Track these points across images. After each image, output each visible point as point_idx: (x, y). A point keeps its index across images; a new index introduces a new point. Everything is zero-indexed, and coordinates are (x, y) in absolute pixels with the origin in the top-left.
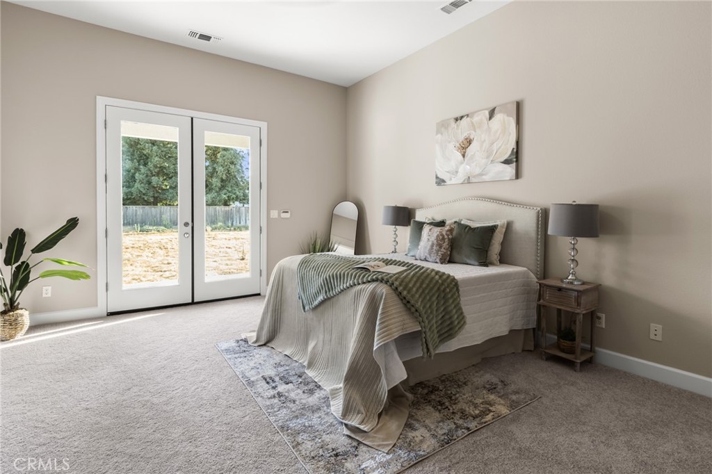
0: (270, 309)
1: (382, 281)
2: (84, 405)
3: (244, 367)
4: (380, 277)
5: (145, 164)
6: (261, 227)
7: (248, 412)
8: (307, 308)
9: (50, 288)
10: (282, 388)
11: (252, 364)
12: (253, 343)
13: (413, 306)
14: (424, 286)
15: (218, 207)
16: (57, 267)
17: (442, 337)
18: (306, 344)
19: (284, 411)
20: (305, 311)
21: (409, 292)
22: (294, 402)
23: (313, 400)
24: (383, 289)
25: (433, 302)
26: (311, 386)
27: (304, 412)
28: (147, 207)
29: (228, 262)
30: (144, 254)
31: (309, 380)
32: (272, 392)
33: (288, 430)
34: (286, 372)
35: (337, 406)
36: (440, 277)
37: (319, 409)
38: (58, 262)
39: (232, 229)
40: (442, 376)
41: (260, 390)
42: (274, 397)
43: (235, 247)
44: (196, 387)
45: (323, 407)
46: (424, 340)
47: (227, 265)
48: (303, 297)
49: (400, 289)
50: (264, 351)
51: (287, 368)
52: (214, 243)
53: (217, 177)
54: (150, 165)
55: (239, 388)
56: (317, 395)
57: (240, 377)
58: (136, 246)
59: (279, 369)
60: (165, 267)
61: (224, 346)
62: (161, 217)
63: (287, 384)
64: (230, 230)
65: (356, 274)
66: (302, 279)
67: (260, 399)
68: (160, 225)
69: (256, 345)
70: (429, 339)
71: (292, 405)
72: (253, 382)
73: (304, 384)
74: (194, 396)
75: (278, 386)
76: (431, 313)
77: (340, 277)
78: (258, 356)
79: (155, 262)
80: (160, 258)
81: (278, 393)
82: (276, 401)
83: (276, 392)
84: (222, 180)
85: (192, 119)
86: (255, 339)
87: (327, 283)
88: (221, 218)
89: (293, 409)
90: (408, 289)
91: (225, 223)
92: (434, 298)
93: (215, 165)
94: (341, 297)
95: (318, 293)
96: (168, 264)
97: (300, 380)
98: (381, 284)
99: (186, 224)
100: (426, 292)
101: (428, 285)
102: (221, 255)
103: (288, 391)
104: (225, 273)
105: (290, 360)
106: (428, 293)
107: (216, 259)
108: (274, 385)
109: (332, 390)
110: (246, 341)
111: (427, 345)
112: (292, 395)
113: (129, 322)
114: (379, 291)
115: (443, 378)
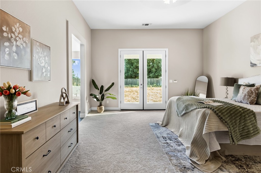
0: (167, 114)
1: (209, 108)
2: (114, 132)
3: (156, 132)
4: (208, 106)
5: (132, 66)
6: (166, 86)
7: (156, 145)
8: (179, 115)
9: (108, 101)
10: (168, 141)
11: (159, 132)
12: (161, 125)
13: (224, 120)
14: (232, 112)
15: (154, 79)
16: (110, 96)
17: (243, 137)
18: (179, 129)
19: (168, 149)
20: (178, 117)
21: (222, 114)
22: (172, 147)
23: (179, 148)
24: (209, 111)
25: (237, 120)
26: (180, 143)
27: (175, 151)
28: (133, 79)
29: (157, 98)
30: (131, 94)
31: (179, 141)
32: (165, 142)
33: (168, 154)
34: (171, 137)
35: (188, 153)
36: (243, 110)
37: (181, 151)
38: (110, 94)
39: (159, 86)
40: (245, 156)
41: (161, 140)
42: (165, 143)
43: (159, 93)
44: (141, 134)
45: (183, 151)
46: (230, 136)
47: (156, 99)
48: (178, 111)
49: (217, 112)
50: (164, 129)
51: (171, 136)
52: (152, 91)
53: (154, 68)
54: (134, 66)
55: (154, 138)
56: (181, 147)
57: (155, 134)
58: (129, 91)
59: (168, 135)
60: (137, 98)
61: (151, 124)
62: (137, 82)
63: (171, 140)
64: (159, 87)
65: (198, 104)
66: (178, 105)
67: (160, 142)
68: (136, 85)
69: (162, 126)
70: (233, 136)
71: (171, 147)
72: (159, 137)
73: (177, 142)
74: (141, 137)
75: (167, 140)
76: (235, 124)
77: (191, 105)
78: (162, 129)
79: (134, 96)
80: (136, 95)
81: (167, 143)
82: (166, 145)
83: (166, 142)
84: (156, 69)
85: (143, 51)
86: (161, 124)
87: (186, 107)
88: (155, 82)
89: (171, 149)
90: (222, 112)
91: (157, 84)
92: (238, 119)
93: (154, 64)
94: (192, 113)
95: (183, 110)
96: (138, 97)
97: (176, 140)
98: (208, 109)
99: (141, 85)
100: (233, 115)
101: (234, 112)
102: (154, 95)
103: (171, 143)
104: (155, 102)
105: (173, 133)
106: (234, 116)
107: (153, 97)
108: (166, 140)
109: (187, 147)
110: (158, 124)
111: (232, 138)
112: (172, 144)
113: (126, 113)
114: (207, 112)
115: (245, 157)
